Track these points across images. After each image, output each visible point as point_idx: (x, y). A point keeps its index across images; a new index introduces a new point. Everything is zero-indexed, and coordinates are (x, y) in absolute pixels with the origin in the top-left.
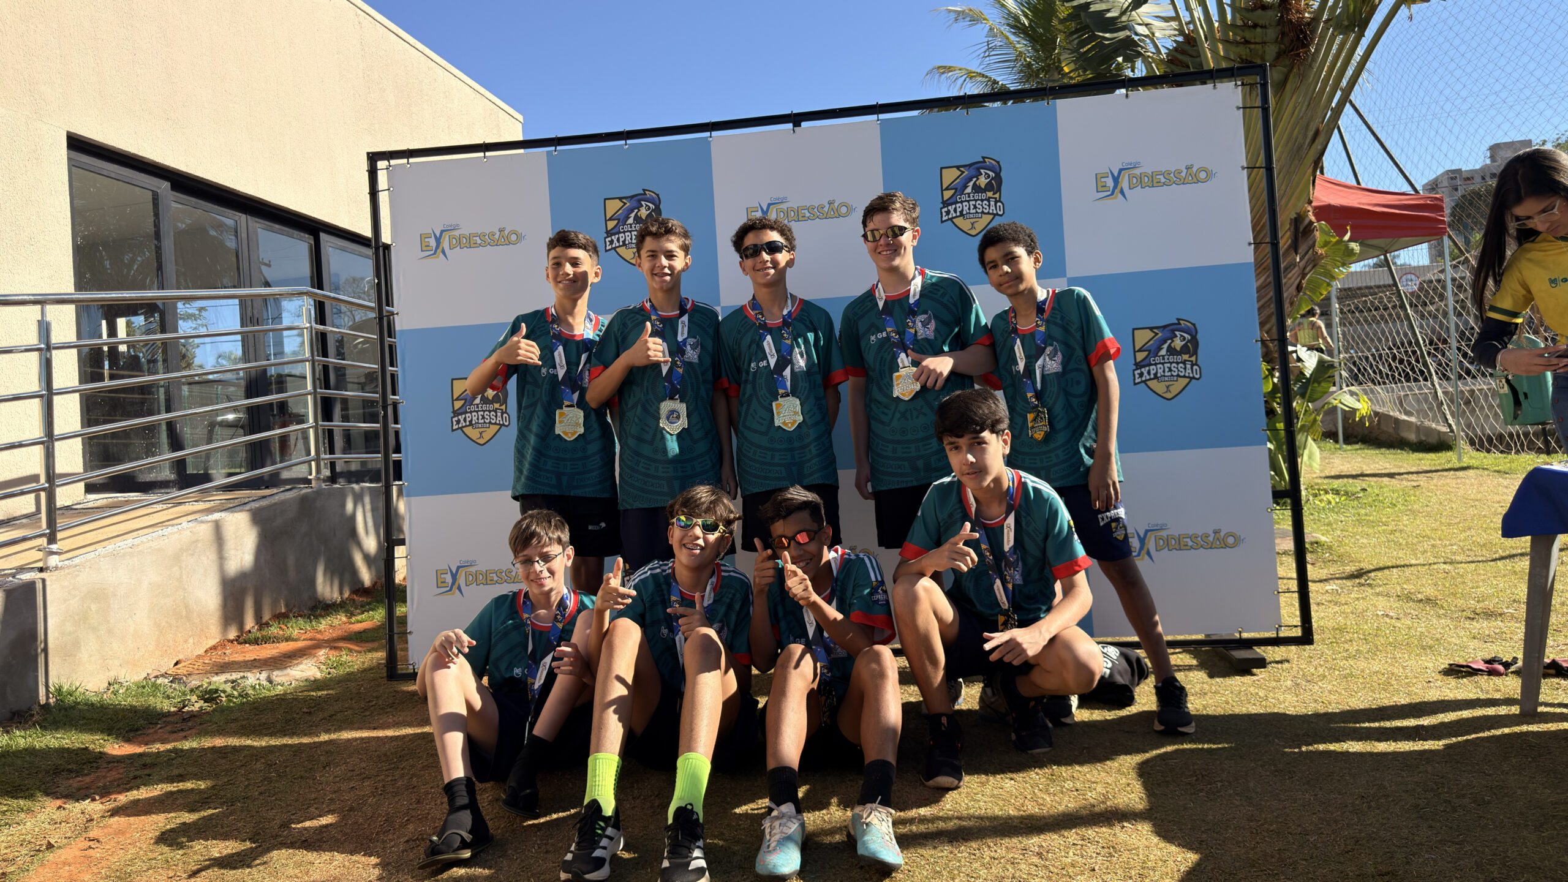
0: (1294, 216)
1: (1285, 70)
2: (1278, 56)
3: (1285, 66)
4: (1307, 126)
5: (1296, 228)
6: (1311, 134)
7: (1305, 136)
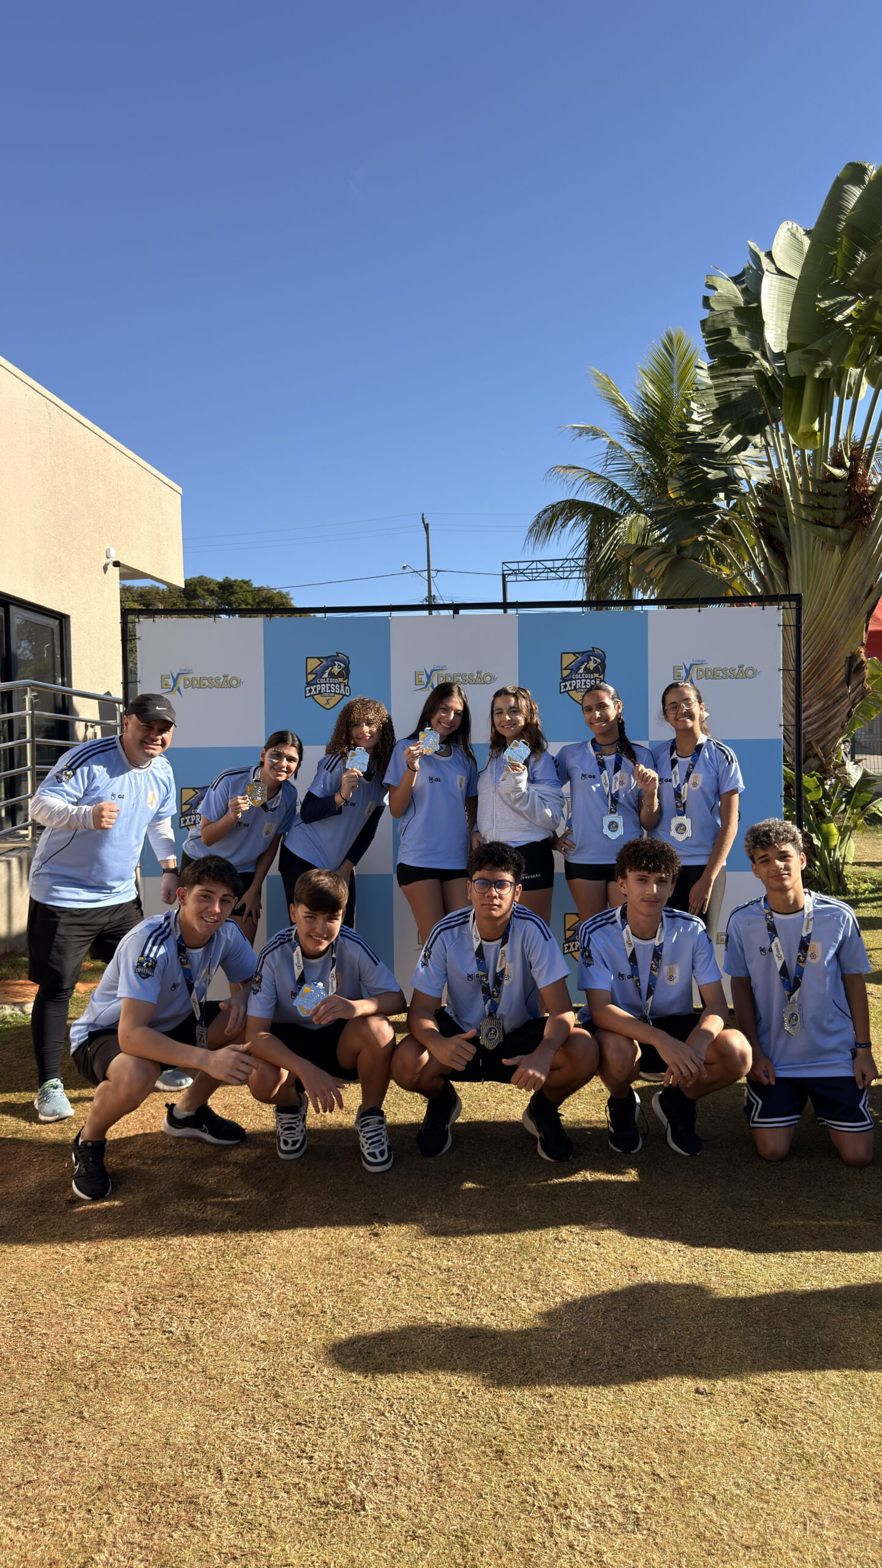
0: (849, 655)
1: (850, 532)
2: (846, 520)
3: (850, 529)
4: (864, 582)
5: (850, 666)
6: (866, 589)
7: (862, 590)
